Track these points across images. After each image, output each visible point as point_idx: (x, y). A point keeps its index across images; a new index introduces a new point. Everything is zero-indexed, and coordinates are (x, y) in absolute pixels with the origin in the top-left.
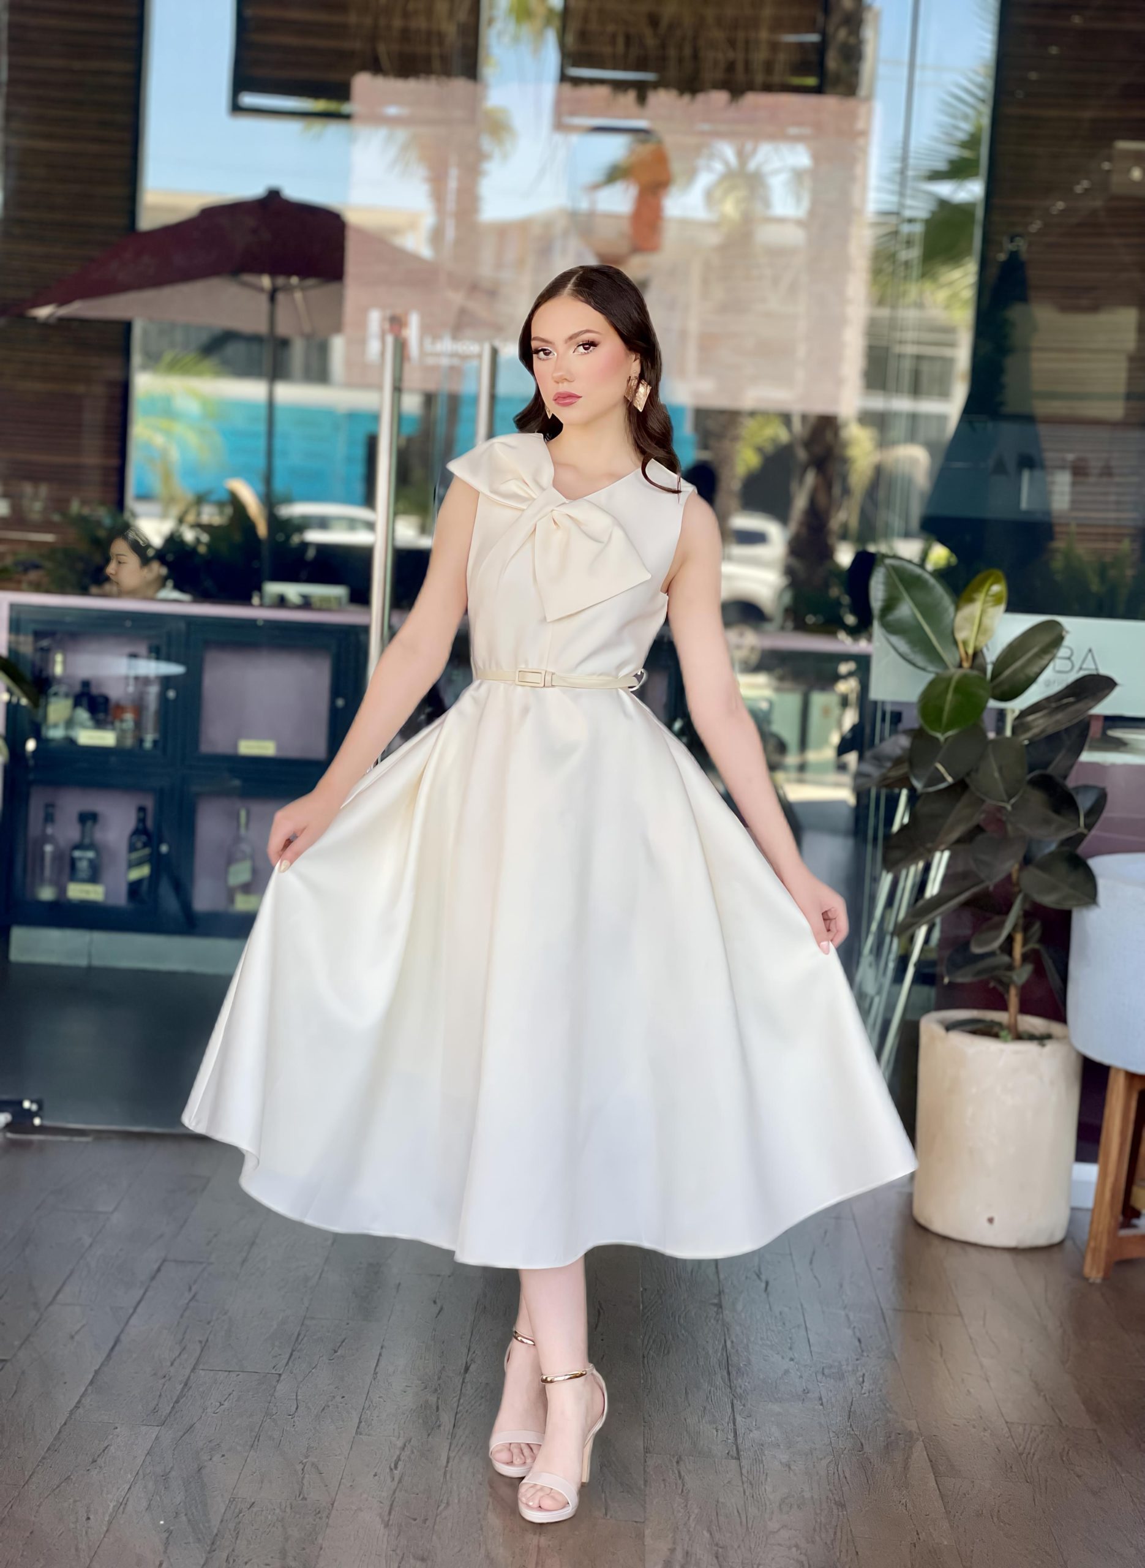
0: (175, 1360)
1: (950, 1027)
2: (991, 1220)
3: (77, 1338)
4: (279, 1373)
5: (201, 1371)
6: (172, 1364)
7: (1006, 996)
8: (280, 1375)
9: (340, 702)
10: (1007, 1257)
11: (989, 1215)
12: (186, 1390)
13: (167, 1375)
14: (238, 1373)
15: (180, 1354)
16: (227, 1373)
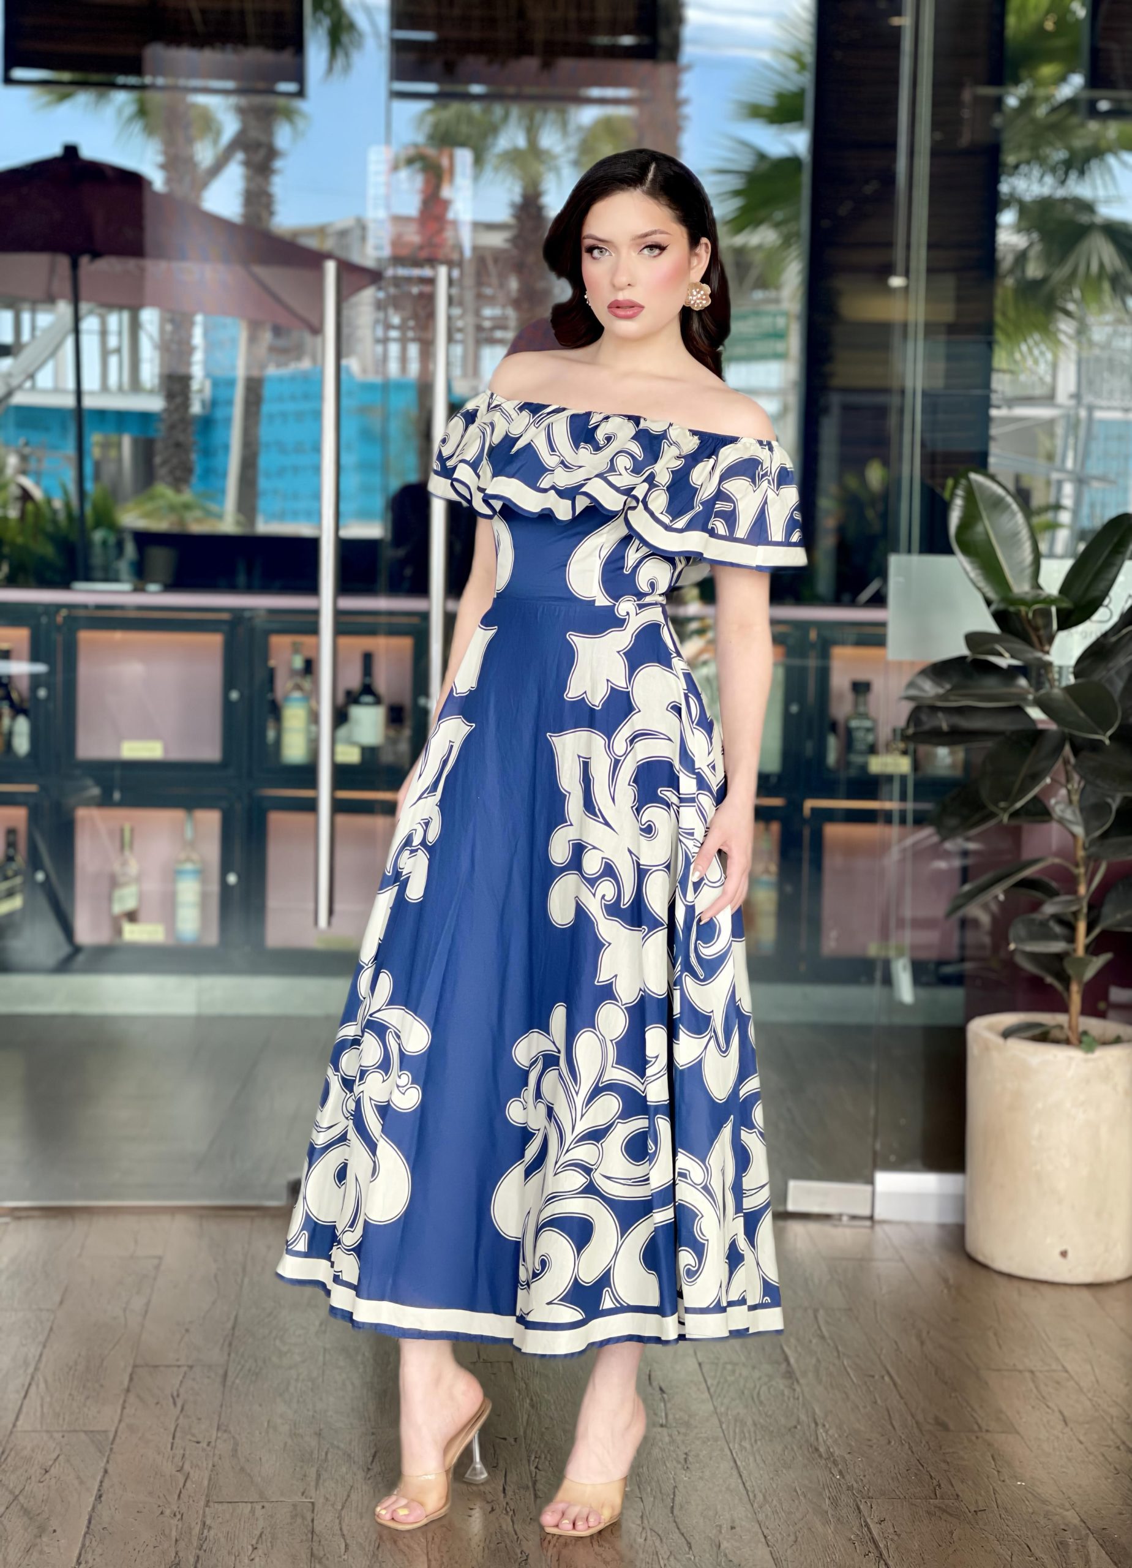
0: (180, 1492)
1: (1007, 1034)
2: (1064, 1254)
3: (53, 1471)
4: (312, 1500)
5: (216, 1504)
6: (179, 1496)
7: (1065, 995)
8: (313, 1503)
9: (234, 695)
10: (1085, 1294)
11: (1063, 1248)
12: (206, 1531)
13: (177, 1514)
14: (262, 1504)
15: (184, 1485)
16: (249, 1505)
